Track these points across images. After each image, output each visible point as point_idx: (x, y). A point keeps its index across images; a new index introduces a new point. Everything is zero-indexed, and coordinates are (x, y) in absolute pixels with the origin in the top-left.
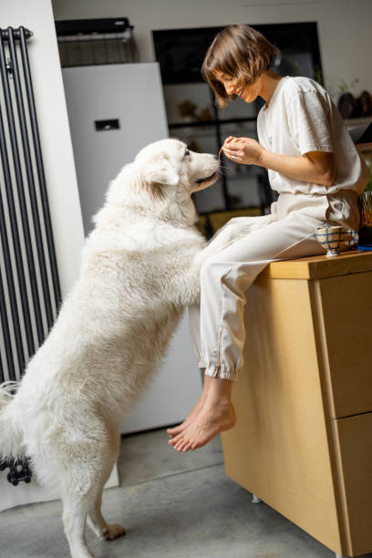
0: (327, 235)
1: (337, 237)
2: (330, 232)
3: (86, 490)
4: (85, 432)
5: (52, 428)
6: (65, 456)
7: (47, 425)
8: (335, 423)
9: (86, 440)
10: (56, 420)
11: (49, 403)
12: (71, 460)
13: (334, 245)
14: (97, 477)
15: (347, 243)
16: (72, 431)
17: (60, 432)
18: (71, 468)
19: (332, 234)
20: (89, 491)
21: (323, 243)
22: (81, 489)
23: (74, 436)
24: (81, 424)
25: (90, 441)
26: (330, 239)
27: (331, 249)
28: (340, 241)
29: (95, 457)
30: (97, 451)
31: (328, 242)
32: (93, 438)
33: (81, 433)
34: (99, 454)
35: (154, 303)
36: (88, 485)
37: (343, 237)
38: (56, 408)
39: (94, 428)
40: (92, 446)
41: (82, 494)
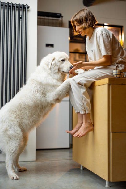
0: (116, 72)
1: (119, 73)
2: (117, 71)
3: (14, 150)
4: (14, 131)
5: (4, 128)
6: (8, 139)
7: (2, 128)
8: (111, 134)
9: (15, 134)
10: (5, 126)
11: (4, 120)
12: (9, 140)
13: (118, 76)
14: (18, 146)
15: (123, 76)
16: (10, 130)
17: (6, 130)
18: (10, 143)
19: (118, 72)
20: (15, 151)
21: (115, 75)
22: (12, 150)
23: (11, 132)
24: (13, 128)
25: (16, 134)
26: (117, 74)
27: (117, 77)
28: (120, 75)
29: (17, 140)
30: (18, 138)
31: (116, 75)
32: (17, 133)
33: (13, 131)
34: (19, 139)
35: (43, 99)
36: (14, 149)
37: (121, 74)
38: (6, 122)
39: (18, 130)
40: (17, 136)
41: (12, 151)
